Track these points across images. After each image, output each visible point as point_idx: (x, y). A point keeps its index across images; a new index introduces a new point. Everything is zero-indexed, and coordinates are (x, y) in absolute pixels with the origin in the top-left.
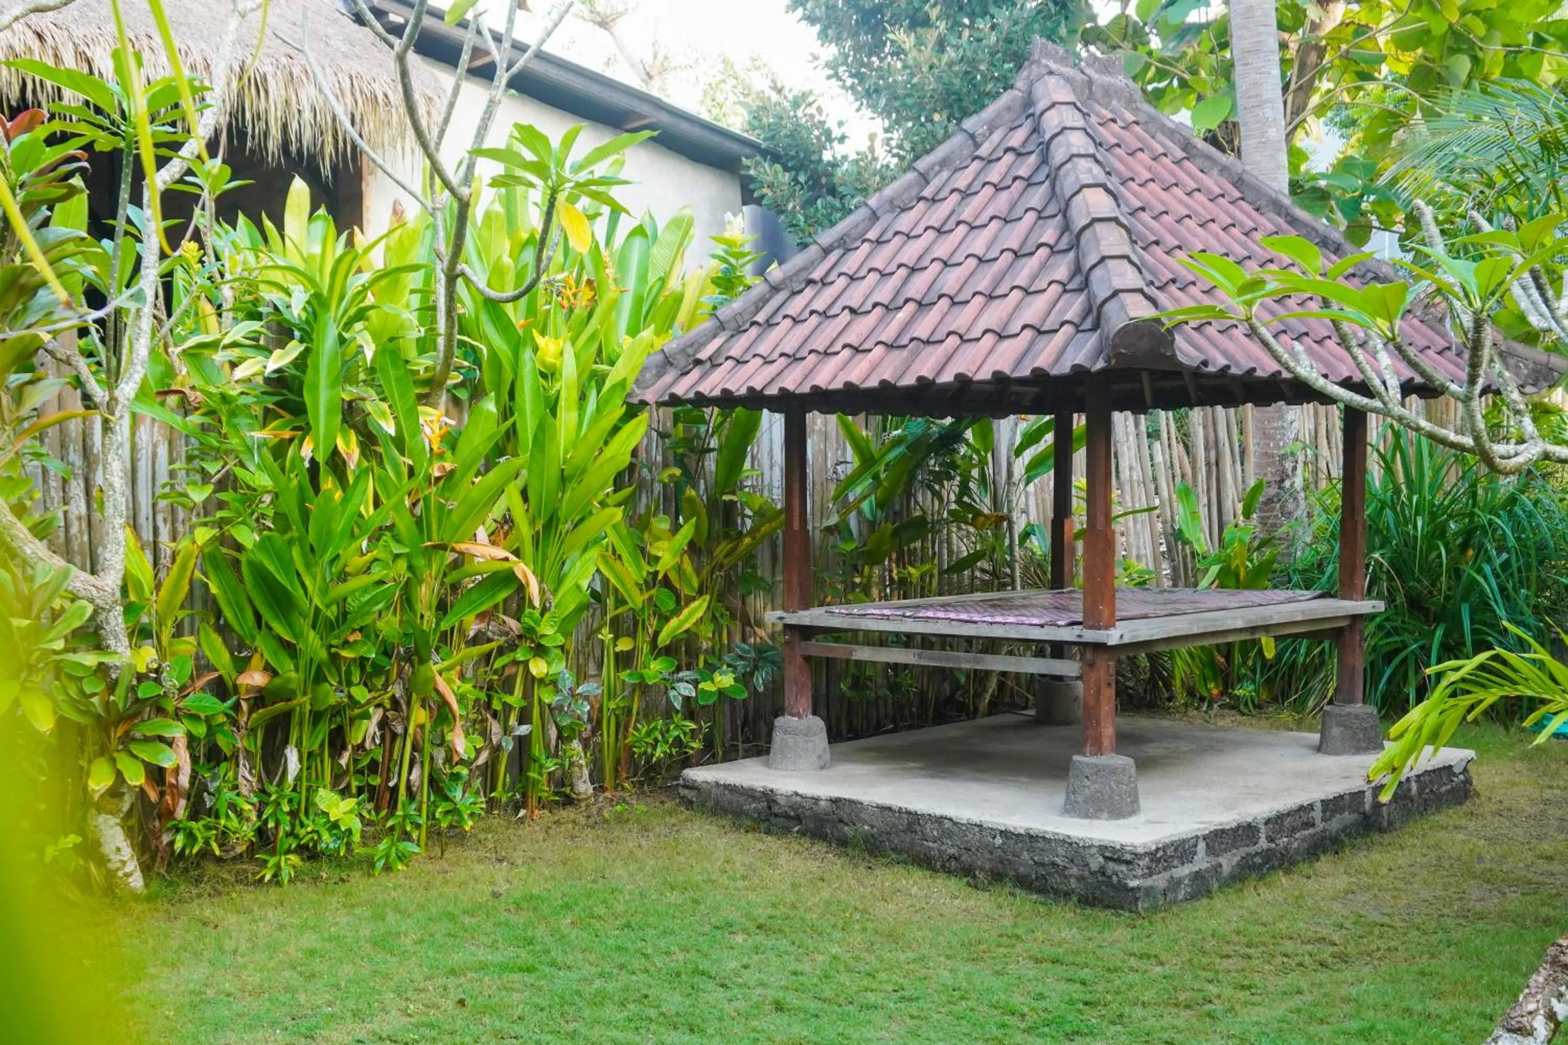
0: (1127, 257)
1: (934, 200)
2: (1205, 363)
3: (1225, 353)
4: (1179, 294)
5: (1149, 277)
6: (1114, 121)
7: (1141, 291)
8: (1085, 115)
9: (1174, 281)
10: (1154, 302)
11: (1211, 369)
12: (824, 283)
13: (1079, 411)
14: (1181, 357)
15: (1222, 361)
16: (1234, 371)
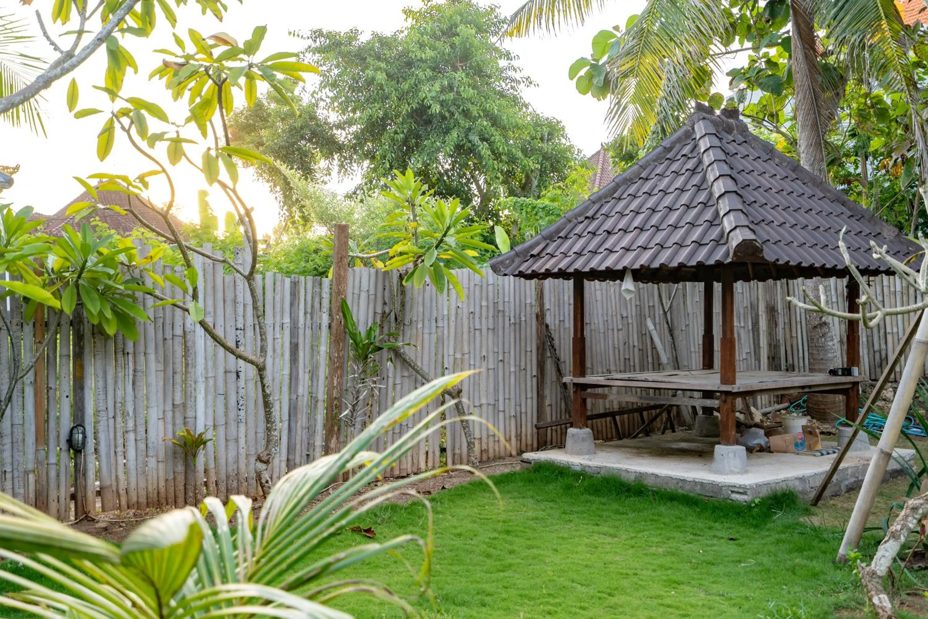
0: (741, 210)
1: (647, 179)
2: (778, 260)
3: (788, 255)
4: (766, 227)
5: (751, 219)
6: (734, 141)
7: (748, 226)
8: (721, 139)
9: (763, 221)
10: (753, 231)
11: (781, 262)
12: (593, 218)
13: (718, 281)
14: (767, 258)
15: (787, 259)
16: (792, 263)
